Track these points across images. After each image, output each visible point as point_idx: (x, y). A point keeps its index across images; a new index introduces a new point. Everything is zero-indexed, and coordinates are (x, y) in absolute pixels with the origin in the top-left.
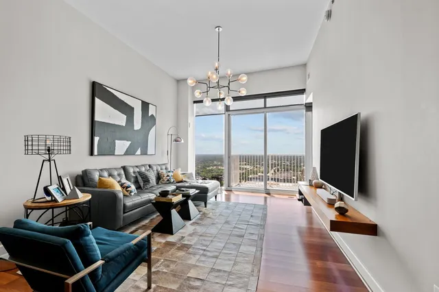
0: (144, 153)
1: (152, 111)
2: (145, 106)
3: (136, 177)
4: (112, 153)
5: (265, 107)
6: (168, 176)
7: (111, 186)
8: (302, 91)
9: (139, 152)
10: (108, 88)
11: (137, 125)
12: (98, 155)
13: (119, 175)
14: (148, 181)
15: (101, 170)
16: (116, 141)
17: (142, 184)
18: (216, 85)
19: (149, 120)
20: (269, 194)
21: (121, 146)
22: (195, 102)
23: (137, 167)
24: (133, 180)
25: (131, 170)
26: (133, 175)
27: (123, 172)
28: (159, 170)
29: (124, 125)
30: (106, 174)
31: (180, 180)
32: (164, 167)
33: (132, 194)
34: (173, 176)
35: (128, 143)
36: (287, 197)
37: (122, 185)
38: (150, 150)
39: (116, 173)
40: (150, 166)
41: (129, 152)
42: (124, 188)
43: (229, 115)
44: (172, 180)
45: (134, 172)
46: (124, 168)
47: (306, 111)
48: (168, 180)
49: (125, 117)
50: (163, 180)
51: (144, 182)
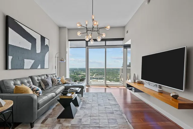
0: (43, 67)
1: (47, 42)
2: (43, 39)
3: (40, 83)
4: (22, 68)
5: (106, 45)
6: (58, 81)
7: (26, 91)
8: (122, 39)
9: (39, 67)
10: (18, 23)
11: (38, 50)
12: (12, 69)
13: (28, 82)
14: (48, 85)
15: (15, 80)
16: (25, 60)
17: (44, 87)
18: (92, 29)
19: (45, 48)
20: (108, 87)
21: (28, 63)
22: (69, 40)
23: (39, 76)
24: (37, 85)
25: (36, 78)
26: (37, 81)
27: (30, 80)
28: (52, 77)
29: (30, 49)
30: (19, 82)
31: (65, 82)
32: (54, 76)
33: (41, 94)
34: (61, 80)
35: (33, 61)
36: (116, 87)
37: (32, 89)
38: (46, 66)
39: (26, 81)
40: (47, 75)
41: (33, 67)
42: (34, 91)
43: (88, 48)
44: (60, 83)
45: (38, 80)
46: (31, 77)
47: (124, 48)
48: (58, 83)
49: (31, 44)
50: (55, 83)
51: (45, 85)
